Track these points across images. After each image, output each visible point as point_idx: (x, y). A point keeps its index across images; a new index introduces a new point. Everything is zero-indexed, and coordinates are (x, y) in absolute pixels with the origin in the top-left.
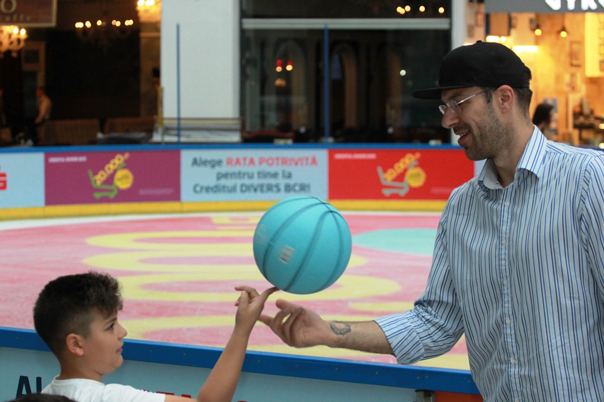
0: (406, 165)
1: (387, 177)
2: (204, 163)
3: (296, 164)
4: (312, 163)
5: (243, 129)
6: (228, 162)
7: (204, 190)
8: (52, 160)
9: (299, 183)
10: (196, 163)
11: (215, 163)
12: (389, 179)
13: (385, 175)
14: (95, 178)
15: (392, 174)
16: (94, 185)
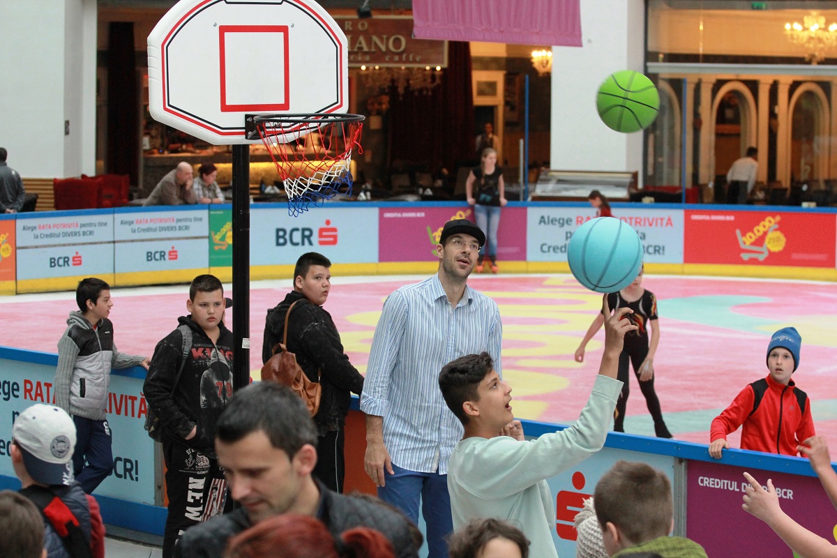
0: (765, 229)
1: (746, 241)
2: (553, 221)
3: (651, 225)
4: (667, 224)
5: (634, 183)
6: (578, 221)
7: (551, 249)
8: (388, 215)
9: (654, 244)
10: (544, 222)
11: (564, 222)
12: (748, 243)
13: (744, 239)
14: (434, 238)
15: (751, 237)
16: (433, 242)
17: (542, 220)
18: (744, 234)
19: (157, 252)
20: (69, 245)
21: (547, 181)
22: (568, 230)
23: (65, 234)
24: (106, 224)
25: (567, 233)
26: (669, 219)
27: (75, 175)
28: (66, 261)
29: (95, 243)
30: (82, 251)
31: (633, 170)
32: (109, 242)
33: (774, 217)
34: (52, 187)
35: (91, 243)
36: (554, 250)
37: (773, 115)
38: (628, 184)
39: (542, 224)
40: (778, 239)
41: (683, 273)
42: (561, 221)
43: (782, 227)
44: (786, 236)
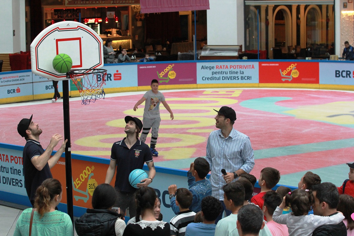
0: (291, 69)
1: (284, 74)
2: (207, 68)
3: (246, 68)
4: (252, 68)
5: (240, 50)
6: (217, 67)
7: (206, 79)
8: (141, 67)
9: (247, 76)
10: (203, 68)
11: (211, 68)
12: (284, 75)
13: (283, 73)
14: (160, 75)
15: (285, 72)
16: (159, 78)
17: (203, 67)
18: (282, 71)
19: (50, 86)
20: (15, 84)
21: (206, 50)
22: (213, 71)
23: (13, 81)
24: (29, 76)
25: (212, 72)
26: (253, 66)
27: (18, 51)
28: (14, 91)
29: (25, 83)
30: (20, 87)
31: (240, 44)
32: (31, 83)
33: (294, 64)
34: (9, 57)
35: (24, 84)
36: (207, 79)
37: (298, 18)
38: (238, 50)
39: (203, 69)
40: (296, 73)
41: (259, 87)
42: (210, 68)
43: (297, 68)
44: (299, 72)
